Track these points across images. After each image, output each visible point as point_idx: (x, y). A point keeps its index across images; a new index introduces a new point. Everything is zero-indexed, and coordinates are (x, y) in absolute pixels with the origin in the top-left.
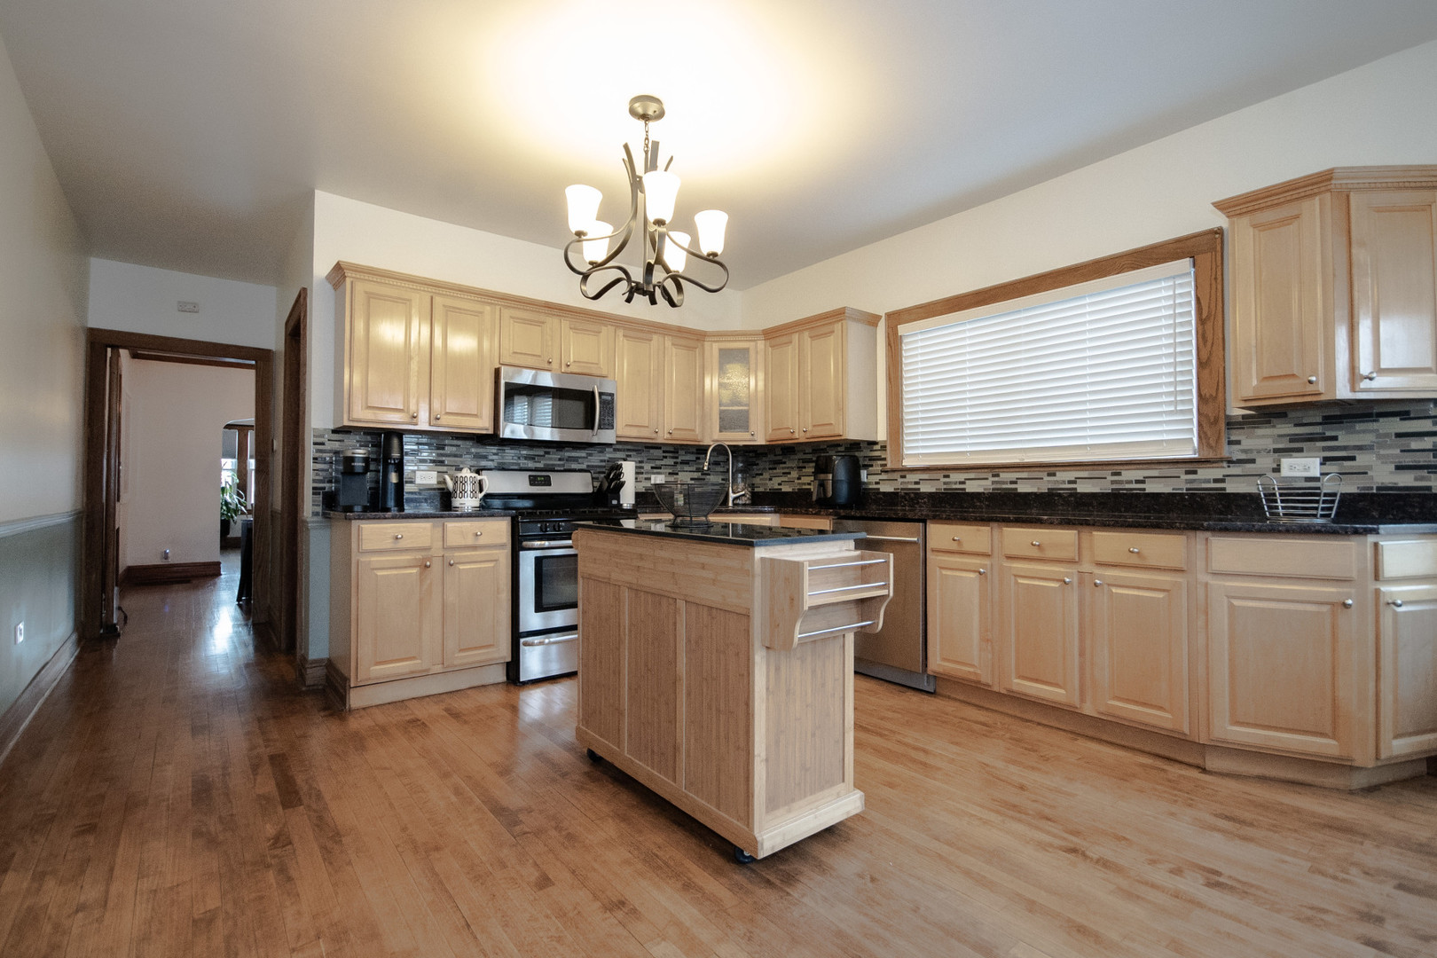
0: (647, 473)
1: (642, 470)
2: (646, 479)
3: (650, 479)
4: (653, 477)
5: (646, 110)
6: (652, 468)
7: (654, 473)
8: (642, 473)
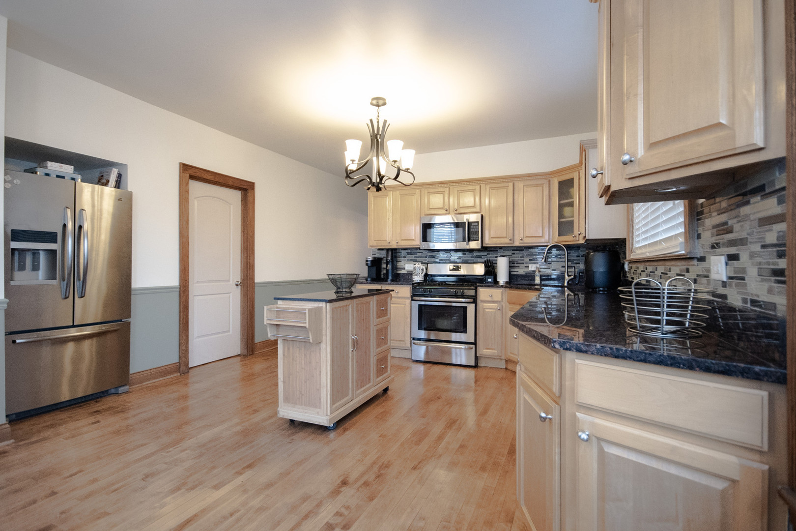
0: (527, 263)
1: (523, 262)
2: (526, 267)
3: (528, 267)
4: (530, 265)
5: (379, 102)
6: (530, 260)
7: (531, 264)
8: (523, 263)
